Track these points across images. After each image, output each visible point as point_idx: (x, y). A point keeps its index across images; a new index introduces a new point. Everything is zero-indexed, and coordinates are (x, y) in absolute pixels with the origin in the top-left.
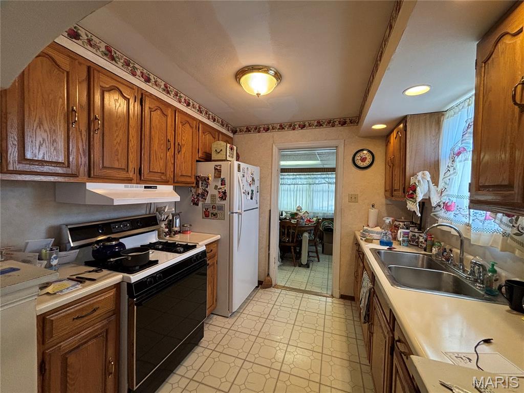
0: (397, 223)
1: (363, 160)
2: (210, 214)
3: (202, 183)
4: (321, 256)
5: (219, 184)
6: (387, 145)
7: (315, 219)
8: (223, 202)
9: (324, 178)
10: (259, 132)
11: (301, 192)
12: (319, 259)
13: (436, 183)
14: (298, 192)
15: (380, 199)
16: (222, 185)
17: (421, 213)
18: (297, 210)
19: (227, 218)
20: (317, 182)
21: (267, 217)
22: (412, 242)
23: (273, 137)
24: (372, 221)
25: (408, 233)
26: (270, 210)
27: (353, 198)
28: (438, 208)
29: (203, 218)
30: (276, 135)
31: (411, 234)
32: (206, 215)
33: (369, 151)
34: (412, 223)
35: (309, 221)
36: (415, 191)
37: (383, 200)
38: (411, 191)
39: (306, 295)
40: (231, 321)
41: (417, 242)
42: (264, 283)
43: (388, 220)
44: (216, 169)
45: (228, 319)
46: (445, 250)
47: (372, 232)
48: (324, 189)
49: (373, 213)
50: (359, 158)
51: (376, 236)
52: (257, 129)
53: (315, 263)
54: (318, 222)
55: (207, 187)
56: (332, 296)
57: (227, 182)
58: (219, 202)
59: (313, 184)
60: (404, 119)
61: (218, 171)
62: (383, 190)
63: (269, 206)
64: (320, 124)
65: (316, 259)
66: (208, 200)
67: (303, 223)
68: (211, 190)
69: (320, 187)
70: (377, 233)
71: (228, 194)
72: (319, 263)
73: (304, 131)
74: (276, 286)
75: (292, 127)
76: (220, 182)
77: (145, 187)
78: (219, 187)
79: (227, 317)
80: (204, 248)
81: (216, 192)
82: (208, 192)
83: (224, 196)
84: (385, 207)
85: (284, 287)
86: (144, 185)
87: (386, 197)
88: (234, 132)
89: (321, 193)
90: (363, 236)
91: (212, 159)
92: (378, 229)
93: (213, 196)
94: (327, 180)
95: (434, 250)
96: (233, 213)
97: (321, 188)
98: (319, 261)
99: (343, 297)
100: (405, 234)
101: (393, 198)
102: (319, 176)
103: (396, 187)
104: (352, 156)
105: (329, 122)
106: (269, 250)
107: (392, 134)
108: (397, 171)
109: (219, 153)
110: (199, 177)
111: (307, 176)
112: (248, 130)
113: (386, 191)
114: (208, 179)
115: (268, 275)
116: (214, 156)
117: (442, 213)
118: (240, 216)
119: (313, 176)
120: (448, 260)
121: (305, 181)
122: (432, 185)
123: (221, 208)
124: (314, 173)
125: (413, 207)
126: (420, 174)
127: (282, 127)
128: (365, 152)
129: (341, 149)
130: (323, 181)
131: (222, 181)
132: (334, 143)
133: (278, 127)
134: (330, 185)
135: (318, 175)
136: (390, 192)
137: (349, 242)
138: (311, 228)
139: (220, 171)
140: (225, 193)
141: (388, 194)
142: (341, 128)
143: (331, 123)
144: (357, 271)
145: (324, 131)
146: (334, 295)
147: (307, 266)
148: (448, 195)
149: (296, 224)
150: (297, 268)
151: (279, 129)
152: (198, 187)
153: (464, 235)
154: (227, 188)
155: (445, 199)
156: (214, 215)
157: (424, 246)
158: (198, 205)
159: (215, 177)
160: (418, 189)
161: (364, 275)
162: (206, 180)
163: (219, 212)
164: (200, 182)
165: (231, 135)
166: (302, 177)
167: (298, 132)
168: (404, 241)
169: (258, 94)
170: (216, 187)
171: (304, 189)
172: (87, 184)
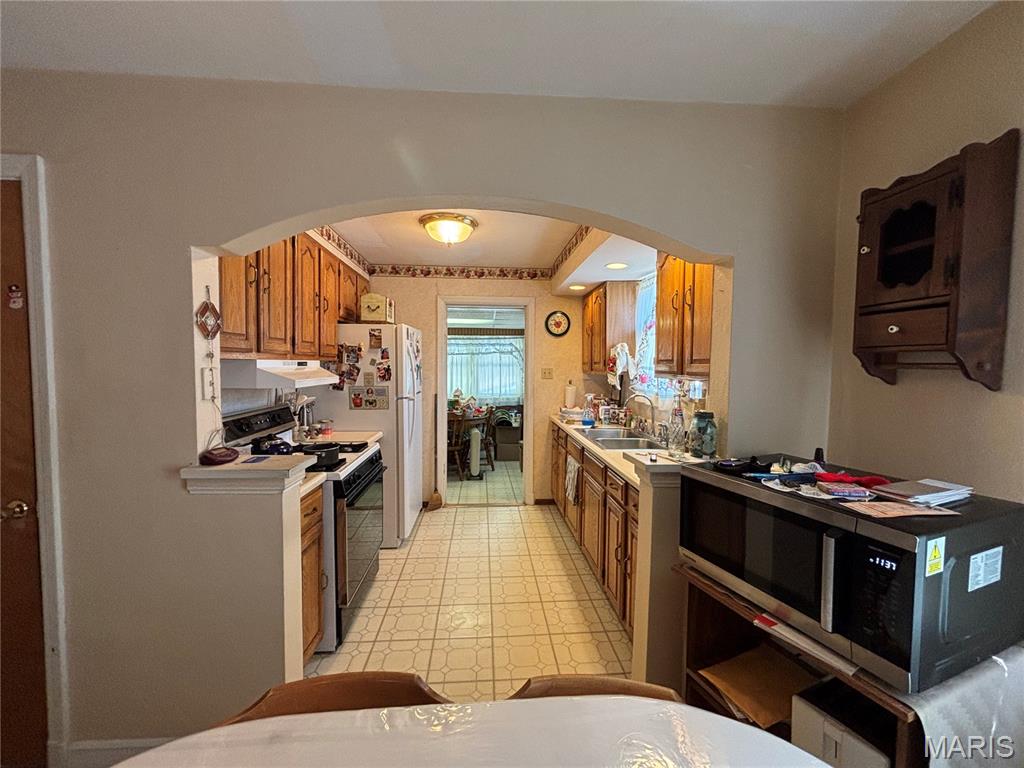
0: (596, 402)
1: (558, 325)
2: (364, 402)
3: (348, 356)
4: (496, 464)
5: (378, 358)
6: (584, 309)
7: (484, 408)
8: (385, 384)
9: (493, 345)
10: (414, 276)
11: (459, 368)
12: (493, 466)
13: (633, 354)
14: (455, 368)
15: (578, 375)
16: (382, 358)
17: (621, 386)
18: (455, 396)
19: (392, 406)
20: (483, 351)
21: (432, 406)
22: (614, 420)
23: (436, 285)
24: (570, 401)
25: (609, 410)
26: (436, 395)
27: (547, 374)
28: (635, 381)
29: (351, 408)
30: (443, 282)
31: (611, 411)
32: (357, 403)
33: (563, 314)
34: (612, 400)
35: (479, 411)
36: (615, 364)
37: (581, 375)
38: (610, 363)
39: (490, 509)
40: (405, 550)
41: (617, 420)
42: (430, 504)
43: (590, 397)
44: (371, 335)
45: (397, 551)
46: (641, 422)
47: (573, 413)
48: (494, 362)
49: (571, 390)
50: (553, 323)
51: (576, 417)
52: (411, 271)
53: (489, 474)
54: (491, 411)
55: (357, 362)
56: (525, 504)
57: (392, 355)
58: (378, 384)
59: (478, 354)
60: (603, 284)
61: (376, 340)
62: (580, 363)
63: (433, 388)
64: (503, 274)
65: (490, 467)
66: (360, 381)
67: (471, 414)
68: (364, 365)
69: (488, 358)
70: (578, 414)
71: (393, 372)
72: (494, 473)
73: (482, 280)
74: (446, 506)
75: (465, 273)
76: (380, 355)
77: (299, 364)
78: (378, 362)
79: (396, 548)
80: (377, 446)
81: (373, 370)
82: (359, 370)
83: (386, 374)
84: (582, 384)
85: (458, 505)
86: (297, 361)
87: (584, 372)
88: (372, 272)
89: (490, 367)
90: (562, 418)
91: (362, 319)
92: (577, 409)
93: (368, 376)
94: (498, 347)
95: (633, 424)
96: (402, 398)
97: (490, 360)
98: (493, 470)
99: (538, 502)
100: (606, 410)
101: (593, 373)
102: (486, 341)
103: (596, 359)
104: (545, 319)
105: (516, 273)
106: (436, 453)
107: (590, 298)
108: (597, 340)
109: (373, 310)
110: (342, 346)
111: (468, 342)
112: (395, 271)
113: (584, 363)
114: (360, 349)
115: (436, 490)
116: (365, 315)
117: (637, 385)
118: (412, 402)
119: (476, 342)
120: (643, 430)
121: (463, 349)
122: (630, 357)
123: (382, 392)
124: (478, 337)
125: (614, 380)
126: (619, 346)
127: (450, 272)
128: (559, 315)
129: (531, 309)
130: (492, 349)
131: (383, 352)
132: (521, 301)
133: (445, 271)
134: (503, 356)
135: (485, 339)
136: (590, 365)
137: (544, 429)
138: (483, 421)
139: (379, 339)
140: (388, 370)
141: (587, 368)
142: (531, 282)
143: (518, 274)
144: (556, 463)
145: (510, 283)
146: (527, 502)
147: (480, 477)
148: (642, 368)
149: (463, 416)
150: (465, 482)
151: (446, 274)
152: (341, 362)
153: (655, 405)
154: (391, 363)
155: (641, 371)
156: (371, 403)
157: (624, 422)
158: (342, 389)
159: (371, 347)
160: (618, 361)
161: (569, 460)
162: (356, 352)
163: (379, 398)
164: (345, 355)
165: (366, 276)
166: (460, 342)
167: (474, 281)
168: (605, 419)
169: (449, 244)
170: (373, 362)
171: (464, 361)
172: (258, 361)
